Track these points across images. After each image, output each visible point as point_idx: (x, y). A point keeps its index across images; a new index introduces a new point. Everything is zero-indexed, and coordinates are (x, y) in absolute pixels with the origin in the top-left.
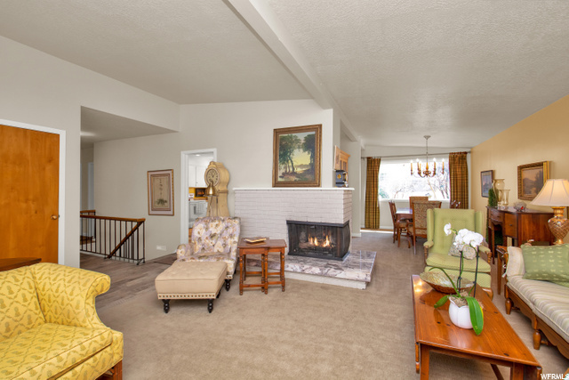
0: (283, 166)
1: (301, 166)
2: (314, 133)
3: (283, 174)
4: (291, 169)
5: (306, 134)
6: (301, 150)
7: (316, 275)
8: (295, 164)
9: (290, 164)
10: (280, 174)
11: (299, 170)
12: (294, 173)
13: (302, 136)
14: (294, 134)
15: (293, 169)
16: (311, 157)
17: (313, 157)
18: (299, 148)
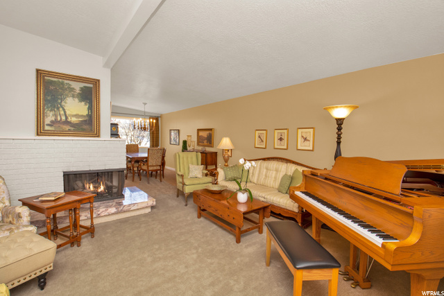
0: (51, 114)
1: (77, 116)
2: (91, 86)
3: (52, 122)
4: (64, 118)
5: (82, 85)
6: (77, 100)
7: (113, 214)
8: (68, 113)
9: (62, 112)
10: (48, 121)
11: (74, 120)
12: (67, 122)
13: (77, 86)
14: (66, 81)
15: (66, 118)
16: (89, 109)
17: (90, 108)
18: (73, 96)
